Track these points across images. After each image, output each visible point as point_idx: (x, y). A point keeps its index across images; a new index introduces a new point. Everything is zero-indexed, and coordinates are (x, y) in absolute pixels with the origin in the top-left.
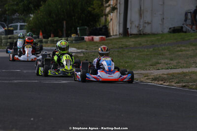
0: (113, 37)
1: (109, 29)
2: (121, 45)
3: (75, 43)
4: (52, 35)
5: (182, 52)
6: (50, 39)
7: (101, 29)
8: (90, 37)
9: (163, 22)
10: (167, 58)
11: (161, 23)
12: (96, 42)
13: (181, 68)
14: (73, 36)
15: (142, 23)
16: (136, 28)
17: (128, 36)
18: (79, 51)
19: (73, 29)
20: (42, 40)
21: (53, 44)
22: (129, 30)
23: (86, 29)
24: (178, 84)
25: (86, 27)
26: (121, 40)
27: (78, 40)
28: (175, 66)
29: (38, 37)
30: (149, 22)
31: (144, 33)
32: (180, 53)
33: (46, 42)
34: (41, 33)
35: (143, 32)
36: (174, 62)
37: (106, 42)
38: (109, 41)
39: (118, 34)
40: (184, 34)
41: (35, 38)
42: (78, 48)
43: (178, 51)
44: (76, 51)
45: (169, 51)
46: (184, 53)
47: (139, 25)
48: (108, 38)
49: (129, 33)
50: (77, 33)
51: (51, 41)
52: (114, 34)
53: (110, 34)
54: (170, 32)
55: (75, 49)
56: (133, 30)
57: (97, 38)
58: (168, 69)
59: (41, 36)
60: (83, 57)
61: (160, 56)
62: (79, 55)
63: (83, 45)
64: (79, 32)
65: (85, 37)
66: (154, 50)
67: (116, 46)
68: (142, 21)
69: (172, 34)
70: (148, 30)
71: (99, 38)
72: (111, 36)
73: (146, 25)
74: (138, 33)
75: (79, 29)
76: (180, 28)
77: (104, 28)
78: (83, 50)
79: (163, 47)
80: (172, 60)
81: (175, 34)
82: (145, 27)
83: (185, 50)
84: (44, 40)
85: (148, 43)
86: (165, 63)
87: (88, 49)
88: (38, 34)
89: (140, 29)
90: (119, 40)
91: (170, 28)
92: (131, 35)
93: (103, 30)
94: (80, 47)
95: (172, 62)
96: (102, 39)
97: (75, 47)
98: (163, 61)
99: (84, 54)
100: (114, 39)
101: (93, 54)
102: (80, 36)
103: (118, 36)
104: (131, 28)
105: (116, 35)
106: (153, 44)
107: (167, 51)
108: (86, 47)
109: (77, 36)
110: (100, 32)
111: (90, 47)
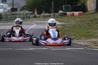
2: (92, 19)
3: (60, 17)
4: (44, 12)
6: (42, 14)
8: (71, 13)
12: (76, 16)
14: (60, 12)
20: (36, 16)
21: (43, 19)
23: (69, 6)
27: (63, 15)
29: (34, 13)
33: (39, 17)
34: (36, 10)
37: (83, 16)
38: (85, 16)
41: (31, 14)
42: (60, 22)
44: (58, 24)
48: (85, 13)
51: (42, 16)
52: (91, 10)
57: (76, 13)
59: (36, 13)
63: (65, 19)
64: (64, 9)
65: (68, 13)
78: (63, 23)
84: (37, 15)
88: (34, 11)
93: (82, 7)
96: (80, 14)
108: (67, 20)
109: (63, 12)
110: (80, 9)
111: (70, 20)
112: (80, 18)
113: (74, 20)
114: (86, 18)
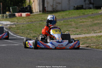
0: (35, 13)
1: (33, 8)
2: (41, 19)
3: (10, 18)
5: (83, 22)
7: (26, 8)
8: (20, 14)
10: (73, 27)
11: (68, 3)
12: (24, 17)
13: (84, 34)
14: (7, 13)
15: (55, 4)
16: (51, 7)
17: (46, 13)
18: (12, 23)
19: (7, 8)
22: (46, 8)
24: (83, 45)
25: (16, 7)
26: (41, 16)
27: (11, 16)
28: (80, 33)
30: (60, 2)
32: (82, 24)
35: (56, 9)
36: (79, 30)
38: (33, 16)
39: (38, 11)
40: (84, 10)
42: (12, 22)
43: (81, 22)
44: (10, 24)
45: (75, 22)
46: (85, 23)
47: (53, 4)
48: (31, 14)
49: (46, 10)
50: (10, 11)
52: (36, 11)
53: (33, 11)
54: (75, 9)
55: (9, 22)
56: (49, 8)
57: (24, 14)
58: (75, 35)
60: (15, 28)
61: (69, 26)
62: (12, 26)
63: (14, 19)
64: (11, 10)
66: (64, 22)
67: (38, 20)
68: (55, 2)
69: (76, 11)
70: (59, 8)
71: (26, 14)
72: (34, 13)
73: (58, 4)
74: (52, 10)
75: (12, 8)
76: (81, 6)
77: (29, 7)
78: (15, 23)
79: (71, 20)
80: (77, 28)
81: (78, 11)
82: (57, 6)
83: (85, 22)
85: (60, 17)
86: (72, 30)
87: (19, 22)
89: (54, 7)
90: (40, 16)
91: (74, 7)
92: (48, 11)
93: (28, 9)
94: (13, 21)
95: (77, 30)
96: (27, 15)
97: (9, 21)
98: (71, 29)
99: (16, 25)
100: (36, 15)
101: (22, 25)
102: (12, 13)
103: (39, 13)
104: (47, 7)
105: (37, 12)
106: (63, 18)
107: (73, 22)
108: (17, 20)
109: (10, 13)
110: (26, 10)
111: (20, 20)
112: (28, 18)
113: (24, 21)
114: (35, 19)
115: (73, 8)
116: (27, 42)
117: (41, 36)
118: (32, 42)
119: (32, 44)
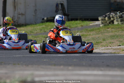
9: (36, 13)
11: (34, 14)
15: (16, 15)
30: (23, 13)
31: (19, 23)
35: (17, 23)
47: (14, 16)
68: (16, 12)
73: (20, 16)
82: (19, 18)
89: (15, 20)
115: (41, 20)
116: (32, 46)
117: (49, 39)
118: (39, 45)
119: (39, 48)
